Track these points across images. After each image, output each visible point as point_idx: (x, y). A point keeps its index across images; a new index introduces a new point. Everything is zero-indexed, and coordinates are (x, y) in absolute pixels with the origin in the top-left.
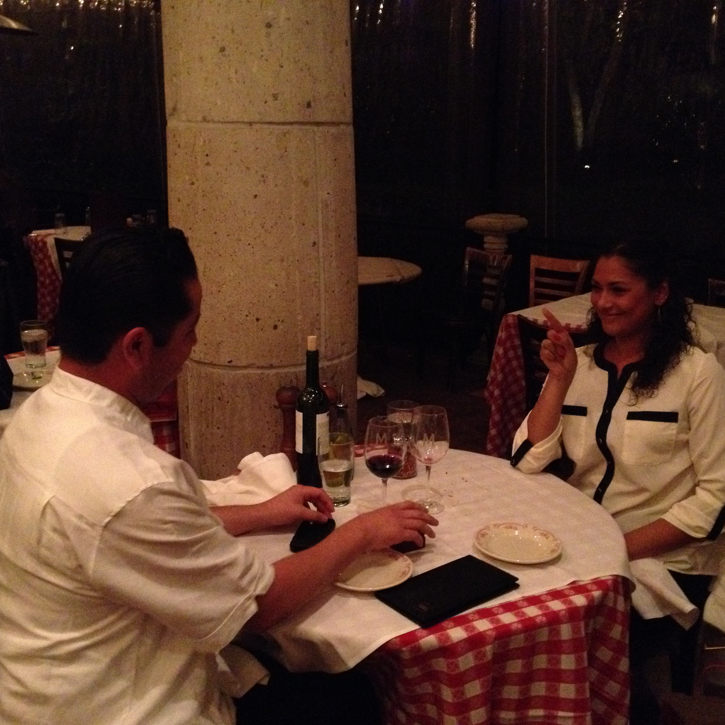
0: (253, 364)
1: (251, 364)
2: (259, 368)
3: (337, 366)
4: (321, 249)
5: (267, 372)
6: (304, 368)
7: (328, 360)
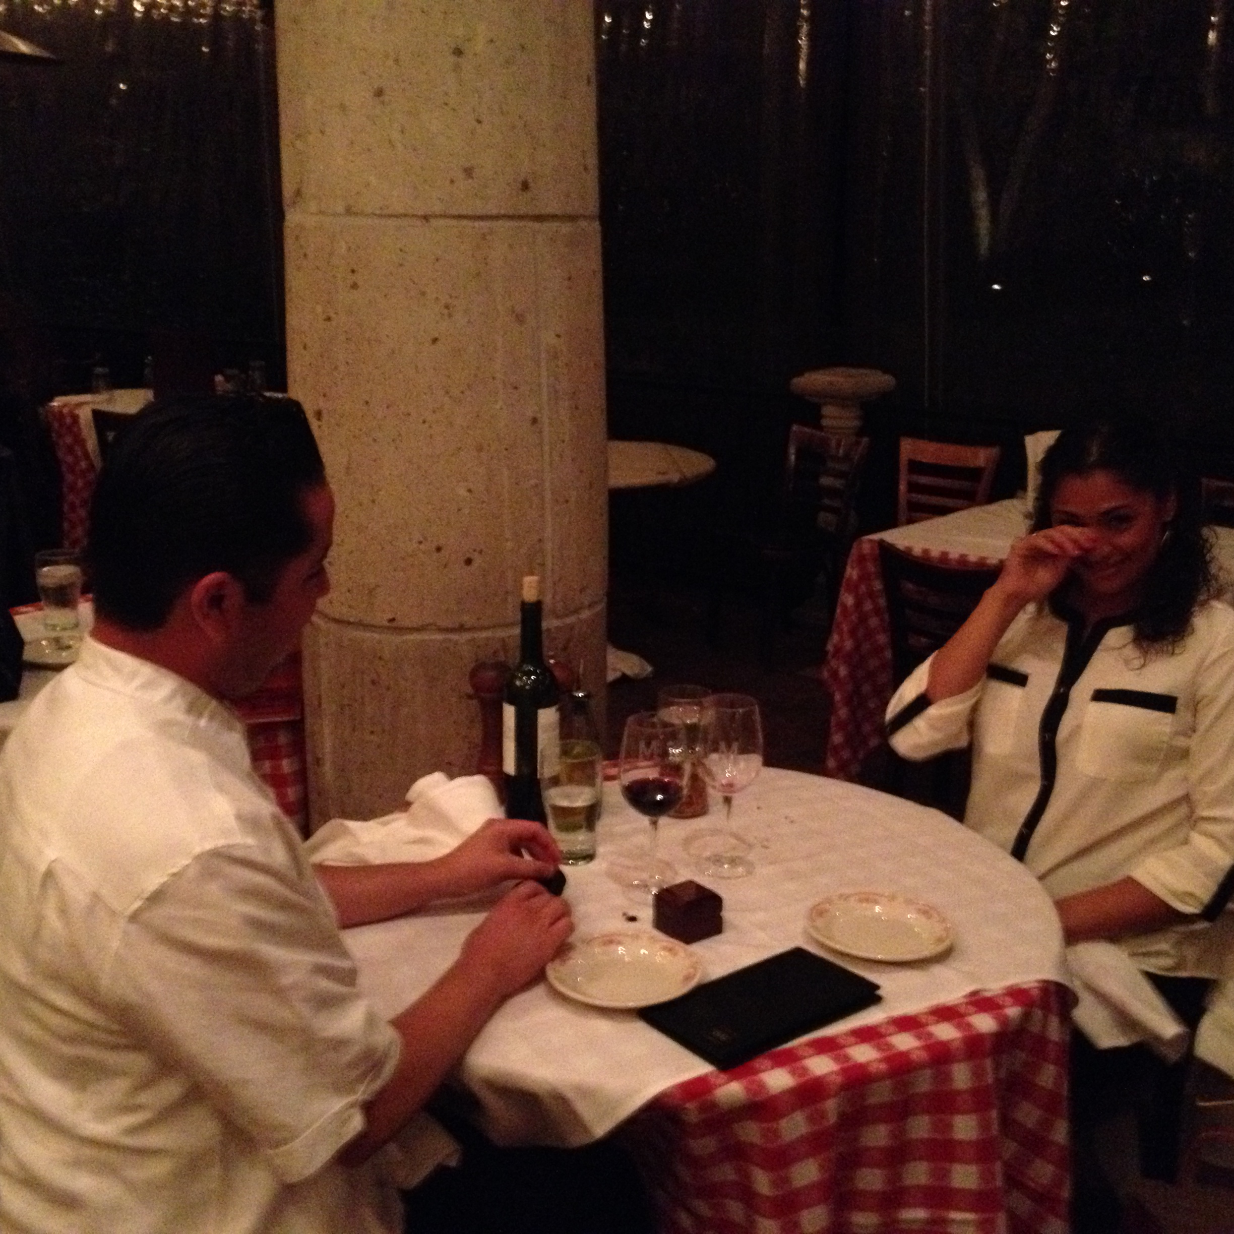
0: (431, 624)
1: (427, 625)
2: (441, 630)
3: (572, 627)
4: (546, 429)
5: (454, 637)
6: (517, 631)
7: (558, 617)
